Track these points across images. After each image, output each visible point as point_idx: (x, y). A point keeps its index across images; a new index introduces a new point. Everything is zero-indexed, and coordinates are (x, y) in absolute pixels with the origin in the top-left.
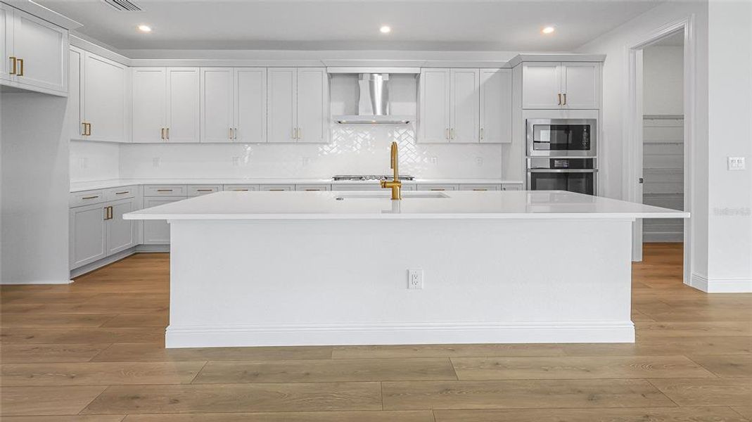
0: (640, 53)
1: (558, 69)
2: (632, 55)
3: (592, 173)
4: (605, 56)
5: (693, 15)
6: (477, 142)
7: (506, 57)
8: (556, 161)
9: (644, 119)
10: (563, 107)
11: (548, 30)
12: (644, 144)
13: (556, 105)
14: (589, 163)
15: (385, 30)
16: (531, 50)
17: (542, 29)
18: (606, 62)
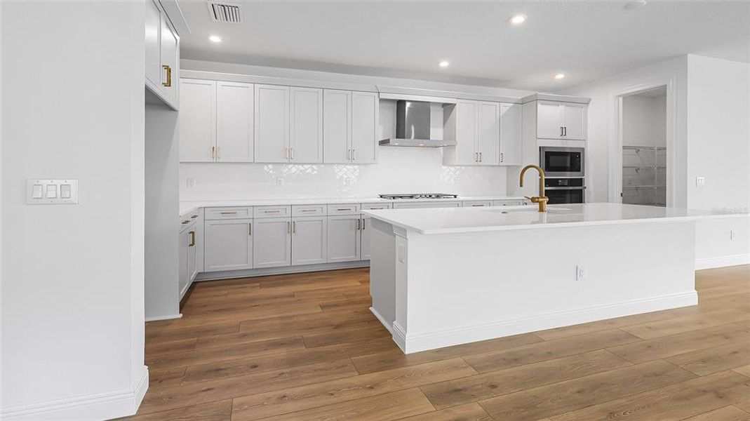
0: (621, 99)
1: (560, 107)
2: (617, 100)
3: (582, 190)
4: (590, 99)
5: (675, 77)
6: (497, 164)
7: (520, 95)
8: (560, 181)
9: (623, 149)
10: (564, 137)
11: (560, 76)
12: (623, 167)
13: (558, 136)
14: (580, 182)
15: (444, 64)
16: (544, 91)
17: (554, 76)
18: (591, 103)
